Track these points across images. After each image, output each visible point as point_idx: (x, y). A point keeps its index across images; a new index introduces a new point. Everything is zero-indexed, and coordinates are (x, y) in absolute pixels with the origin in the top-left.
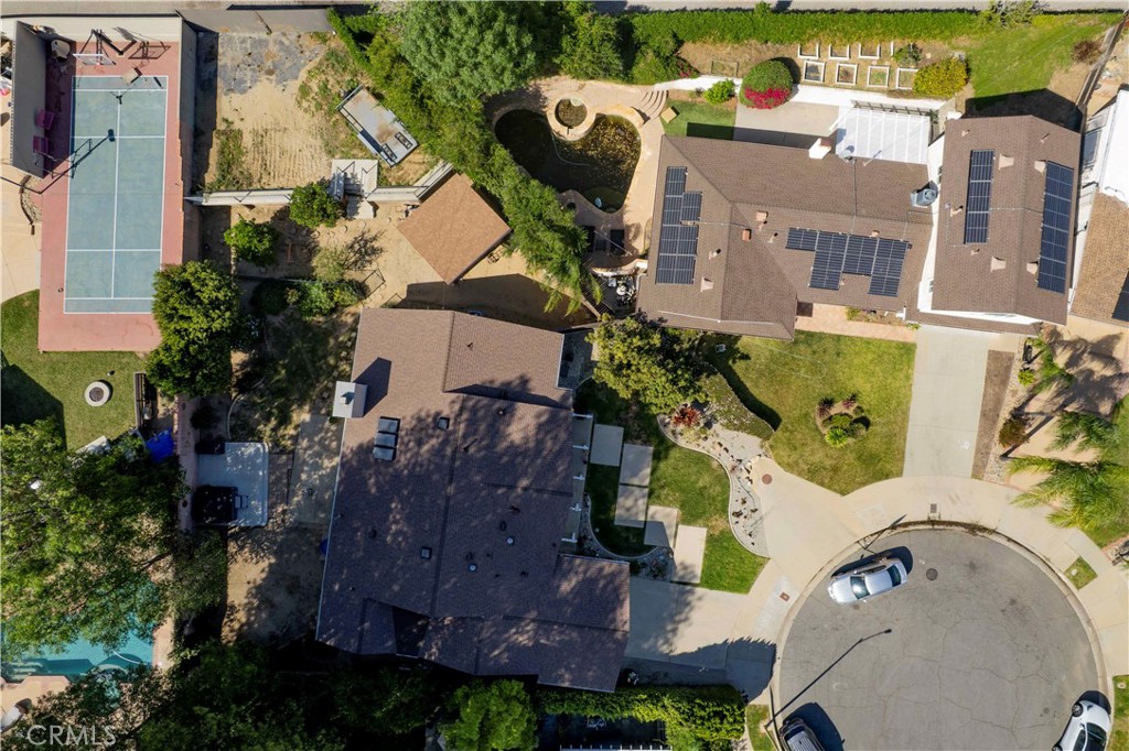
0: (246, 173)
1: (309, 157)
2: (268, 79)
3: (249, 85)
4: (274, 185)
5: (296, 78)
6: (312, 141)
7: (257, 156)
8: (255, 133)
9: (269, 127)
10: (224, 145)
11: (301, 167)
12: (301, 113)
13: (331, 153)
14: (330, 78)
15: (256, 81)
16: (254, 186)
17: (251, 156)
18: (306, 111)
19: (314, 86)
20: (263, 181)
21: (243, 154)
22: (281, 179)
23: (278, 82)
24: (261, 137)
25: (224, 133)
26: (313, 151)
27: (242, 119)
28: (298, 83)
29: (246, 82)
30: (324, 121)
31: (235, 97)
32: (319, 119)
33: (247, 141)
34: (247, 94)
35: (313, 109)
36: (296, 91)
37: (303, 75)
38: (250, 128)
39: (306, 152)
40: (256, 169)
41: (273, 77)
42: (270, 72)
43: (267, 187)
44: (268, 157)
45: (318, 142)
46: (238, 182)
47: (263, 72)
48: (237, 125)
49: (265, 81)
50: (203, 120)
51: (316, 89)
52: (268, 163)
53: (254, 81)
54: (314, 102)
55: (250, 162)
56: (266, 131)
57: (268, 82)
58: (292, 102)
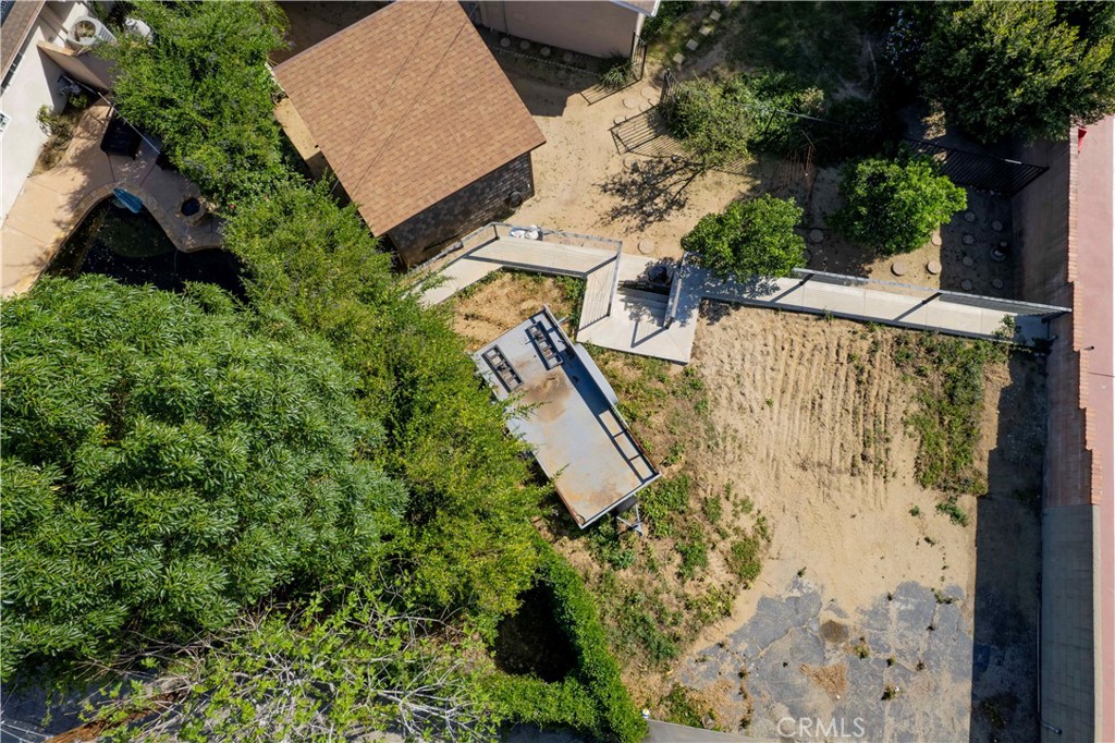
0: (910, 371)
1: (747, 382)
2: (839, 612)
3: (894, 607)
4: (841, 329)
5: (764, 603)
6: (737, 421)
7: (881, 409)
8: (884, 471)
9: (846, 478)
10: (962, 452)
11: (770, 361)
12: (760, 502)
13: (692, 382)
14: (672, 582)
15: (874, 613)
16: (890, 335)
17: (896, 412)
18: (746, 506)
19: (717, 572)
20: (866, 345)
21: (917, 420)
22: (821, 341)
23: (814, 597)
24: (868, 459)
25: (963, 486)
26: (737, 397)
27: (915, 513)
28: (761, 587)
29: (902, 616)
30: (702, 468)
31: (930, 579)
32: (714, 478)
33: (903, 453)
34: (899, 580)
35: (727, 507)
36: (767, 566)
37: (745, 605)
38: (894, 484)
39: (755, 397)
40: (885, 377)
41: (827, 616)
42: (834, 631)
43: (859, 327)
44: (853, 399)
45: (722, 416)
46: (930, 351)
47: (854, 636)
48: (928, 499)
49: (850, 609)
50: (1019, 529)
51: (715, 560)
52: (852, 383)
53: (877, 614)
54: (722, 524)
55: (898, 396)
56: (854, 470)
57: (842, 604)
58: (783, 535)
